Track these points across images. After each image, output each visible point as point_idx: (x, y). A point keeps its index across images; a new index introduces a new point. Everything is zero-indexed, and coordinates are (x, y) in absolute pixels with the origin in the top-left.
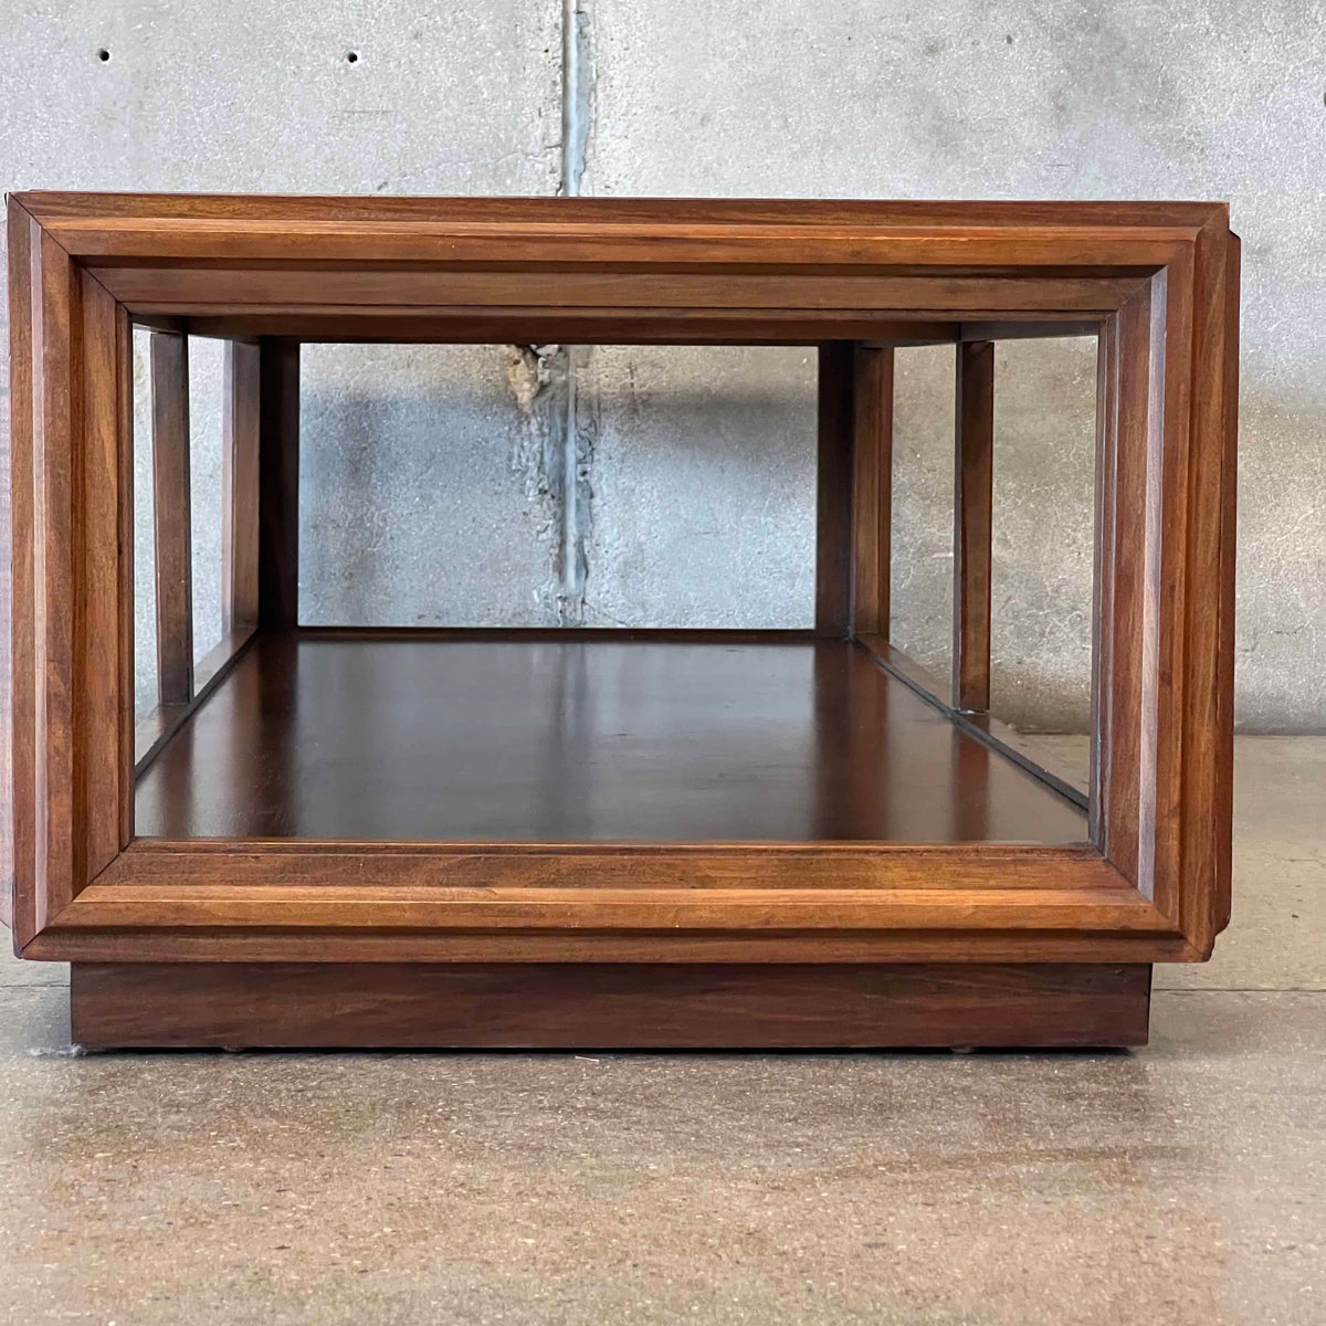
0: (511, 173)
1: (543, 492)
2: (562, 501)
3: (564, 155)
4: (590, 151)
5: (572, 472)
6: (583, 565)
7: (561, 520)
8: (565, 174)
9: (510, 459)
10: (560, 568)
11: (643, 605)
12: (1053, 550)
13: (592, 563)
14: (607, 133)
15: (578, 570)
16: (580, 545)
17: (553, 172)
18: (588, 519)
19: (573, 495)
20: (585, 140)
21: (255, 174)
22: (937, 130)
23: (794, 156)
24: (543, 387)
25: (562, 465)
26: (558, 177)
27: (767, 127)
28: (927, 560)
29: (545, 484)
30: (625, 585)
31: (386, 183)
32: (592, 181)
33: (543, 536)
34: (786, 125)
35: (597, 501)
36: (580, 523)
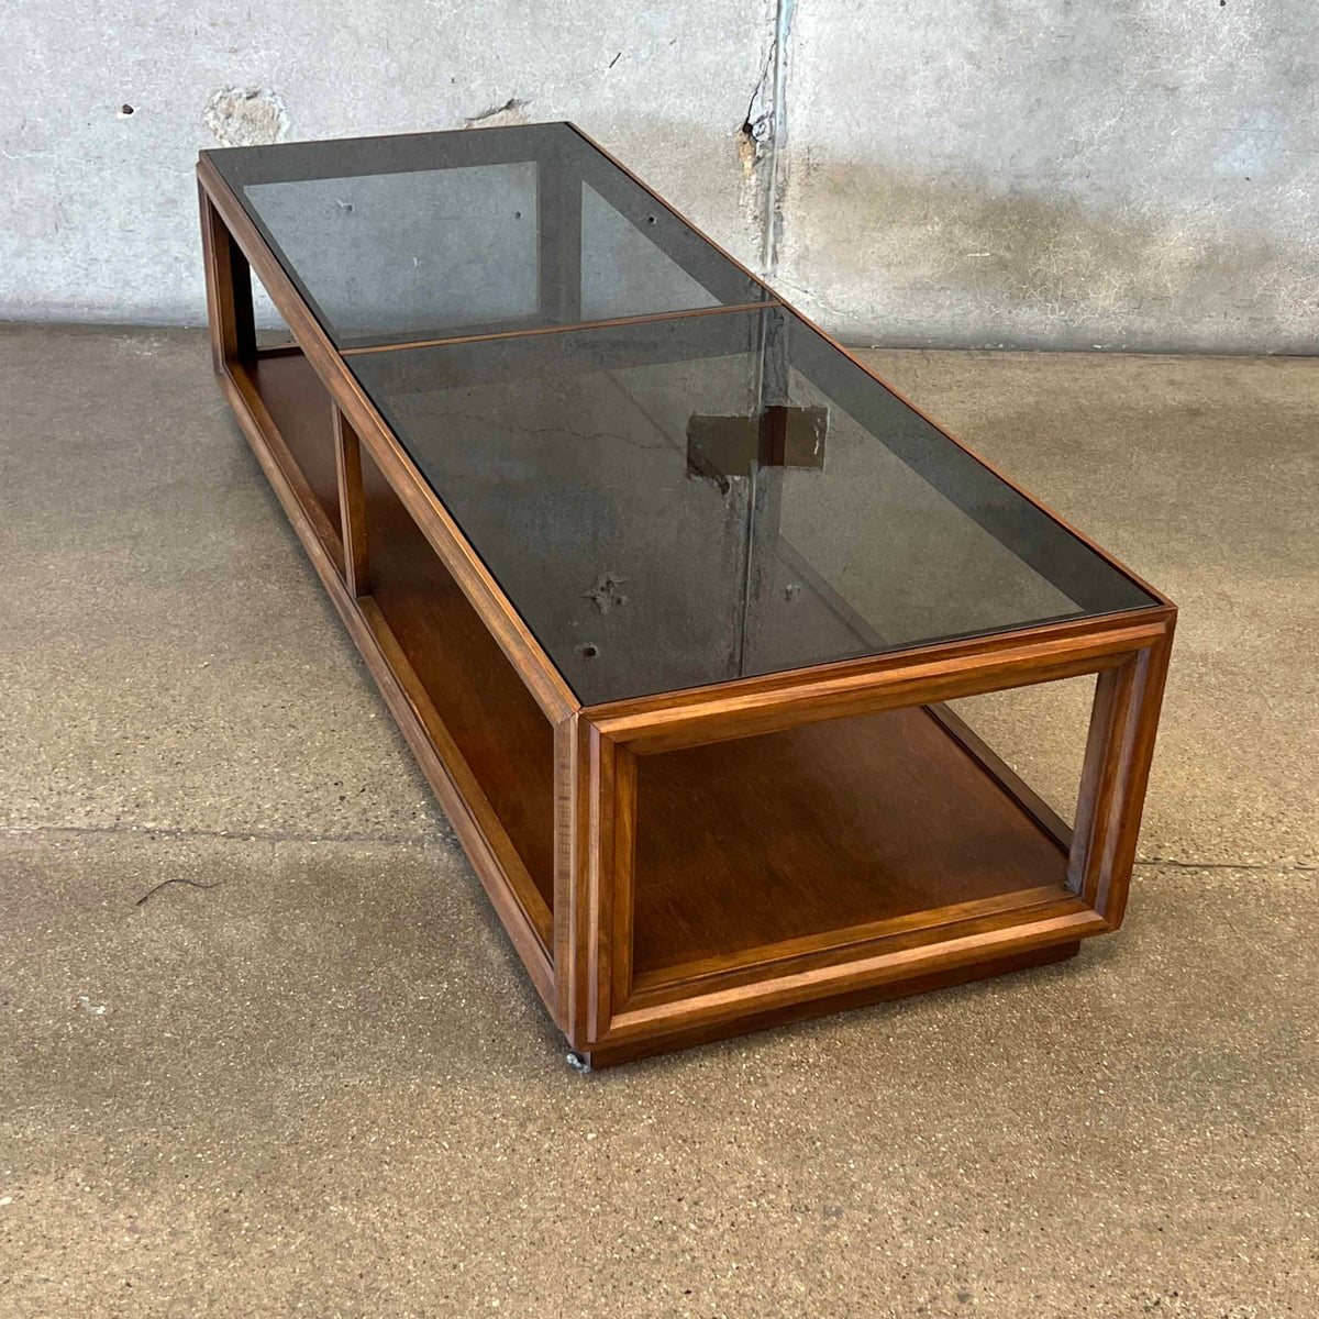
0: (746, 36)
1: (756, 218)
2: (766, 223)
3: (777, 24)
4: (792, 23)
5: (772, 206)
6: (775, 258)
7: (765, 232)
8: (777, 36)
9: (739, 199)
10: (763, 258)
11: (807, 279)
12: (1035, 253)
13: (780, 256)
14: (804, 11)
15: (773, 259)
16: (774, 247)
17: (771, 34)
18: (779, 232)
19: (773, 219)
20: (790, 16)
21: (601, 33)
22: (994, 14)
23: (911, 29)
24: (759, 159)
25: (768, 201)
26: (773, 38)
27: (896, 11)
28: (964, 258)
29: (757, 213)
30: (797, 269)
31: (675, 41)
32: (792, 41)
33: (755, 241)
34: (907, 9)
35: (785, 223)
36: (775, 234)
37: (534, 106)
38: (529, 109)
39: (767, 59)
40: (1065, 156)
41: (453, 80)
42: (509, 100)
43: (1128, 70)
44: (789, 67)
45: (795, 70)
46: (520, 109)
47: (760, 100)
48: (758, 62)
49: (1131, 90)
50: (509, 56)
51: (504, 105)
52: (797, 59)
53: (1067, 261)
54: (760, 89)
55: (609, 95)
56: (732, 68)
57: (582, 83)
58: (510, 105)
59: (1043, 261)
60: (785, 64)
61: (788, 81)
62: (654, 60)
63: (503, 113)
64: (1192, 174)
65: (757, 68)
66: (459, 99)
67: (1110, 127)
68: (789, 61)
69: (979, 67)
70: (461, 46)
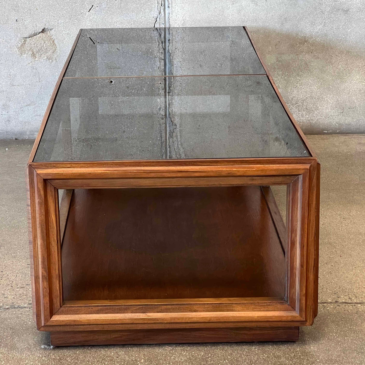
37: (55, 31)
38: (52, 32)
39: (160, 5)
40: (300, 43)
41: (16, 20)
42: (43, 28)
43: (325, 3)
44: (170, 8)
45: (173, 10)
46: (48, 32)
47: (158, 24)
48: (157, 6)
49: (327, 12)
50: (42, 8)
51: (41, 30)
52: (174, 5)
53: (306, 92)
54: (158, 19)
55: (89, 25)
56: (144, 10)
57: (76, 19)
58: (43, 31)
59: (295, 92)
60: (169, 7)
61: (171, 14)
62: (109, 8)
63: (41, 34)
64: (360, 49)
65: (156, 10)
66: (20, 29)
67: (319, 29)
68: (170, 6)
69: (257, 5)
70: (19, 5)
